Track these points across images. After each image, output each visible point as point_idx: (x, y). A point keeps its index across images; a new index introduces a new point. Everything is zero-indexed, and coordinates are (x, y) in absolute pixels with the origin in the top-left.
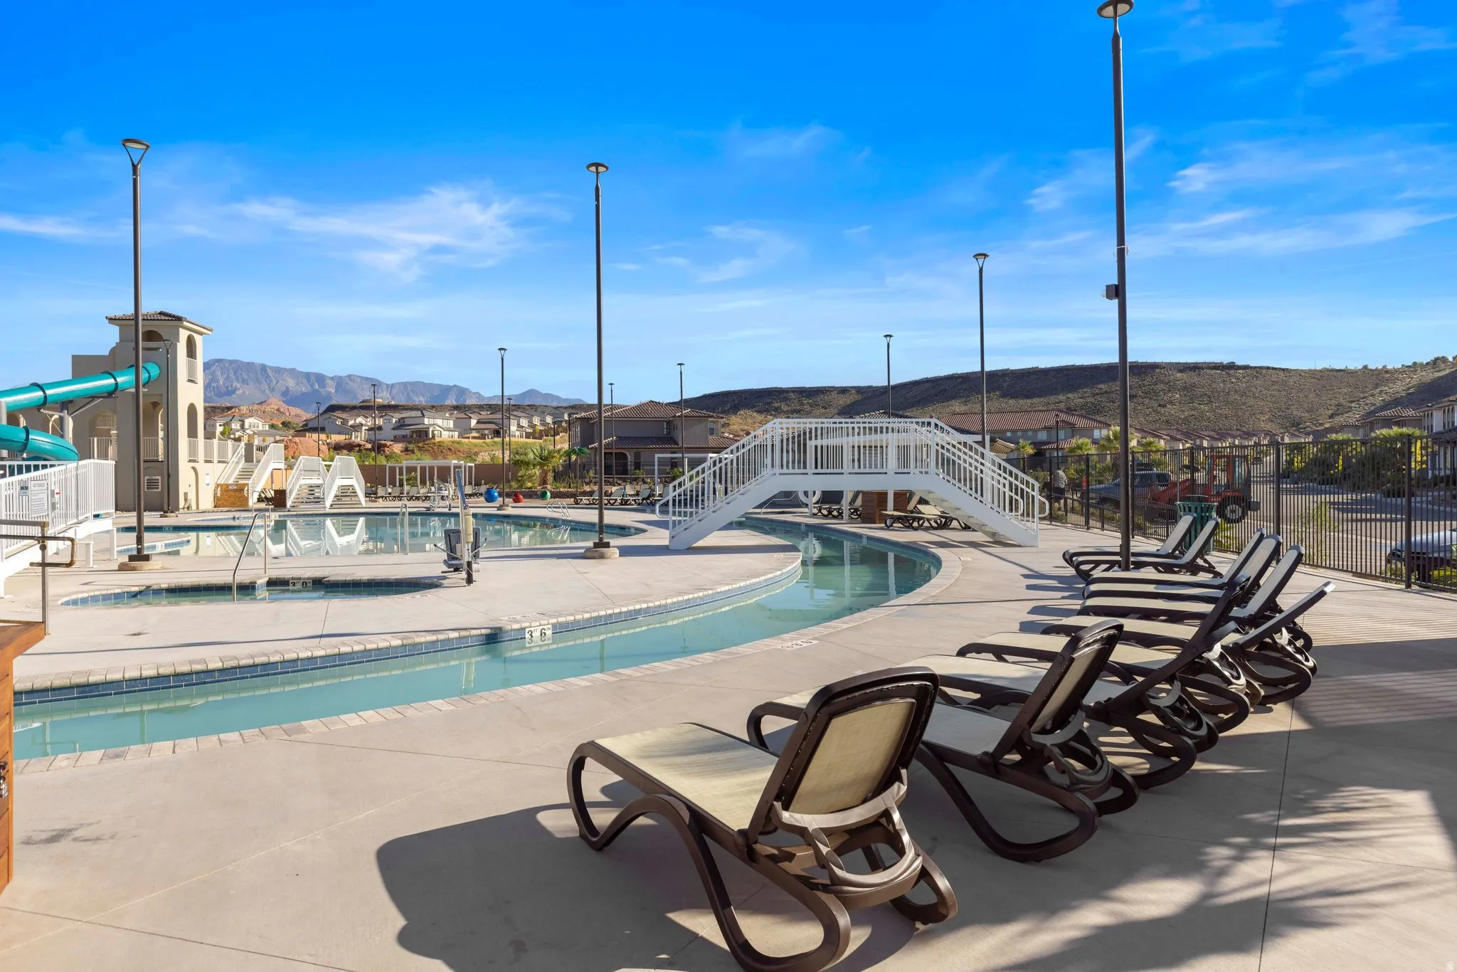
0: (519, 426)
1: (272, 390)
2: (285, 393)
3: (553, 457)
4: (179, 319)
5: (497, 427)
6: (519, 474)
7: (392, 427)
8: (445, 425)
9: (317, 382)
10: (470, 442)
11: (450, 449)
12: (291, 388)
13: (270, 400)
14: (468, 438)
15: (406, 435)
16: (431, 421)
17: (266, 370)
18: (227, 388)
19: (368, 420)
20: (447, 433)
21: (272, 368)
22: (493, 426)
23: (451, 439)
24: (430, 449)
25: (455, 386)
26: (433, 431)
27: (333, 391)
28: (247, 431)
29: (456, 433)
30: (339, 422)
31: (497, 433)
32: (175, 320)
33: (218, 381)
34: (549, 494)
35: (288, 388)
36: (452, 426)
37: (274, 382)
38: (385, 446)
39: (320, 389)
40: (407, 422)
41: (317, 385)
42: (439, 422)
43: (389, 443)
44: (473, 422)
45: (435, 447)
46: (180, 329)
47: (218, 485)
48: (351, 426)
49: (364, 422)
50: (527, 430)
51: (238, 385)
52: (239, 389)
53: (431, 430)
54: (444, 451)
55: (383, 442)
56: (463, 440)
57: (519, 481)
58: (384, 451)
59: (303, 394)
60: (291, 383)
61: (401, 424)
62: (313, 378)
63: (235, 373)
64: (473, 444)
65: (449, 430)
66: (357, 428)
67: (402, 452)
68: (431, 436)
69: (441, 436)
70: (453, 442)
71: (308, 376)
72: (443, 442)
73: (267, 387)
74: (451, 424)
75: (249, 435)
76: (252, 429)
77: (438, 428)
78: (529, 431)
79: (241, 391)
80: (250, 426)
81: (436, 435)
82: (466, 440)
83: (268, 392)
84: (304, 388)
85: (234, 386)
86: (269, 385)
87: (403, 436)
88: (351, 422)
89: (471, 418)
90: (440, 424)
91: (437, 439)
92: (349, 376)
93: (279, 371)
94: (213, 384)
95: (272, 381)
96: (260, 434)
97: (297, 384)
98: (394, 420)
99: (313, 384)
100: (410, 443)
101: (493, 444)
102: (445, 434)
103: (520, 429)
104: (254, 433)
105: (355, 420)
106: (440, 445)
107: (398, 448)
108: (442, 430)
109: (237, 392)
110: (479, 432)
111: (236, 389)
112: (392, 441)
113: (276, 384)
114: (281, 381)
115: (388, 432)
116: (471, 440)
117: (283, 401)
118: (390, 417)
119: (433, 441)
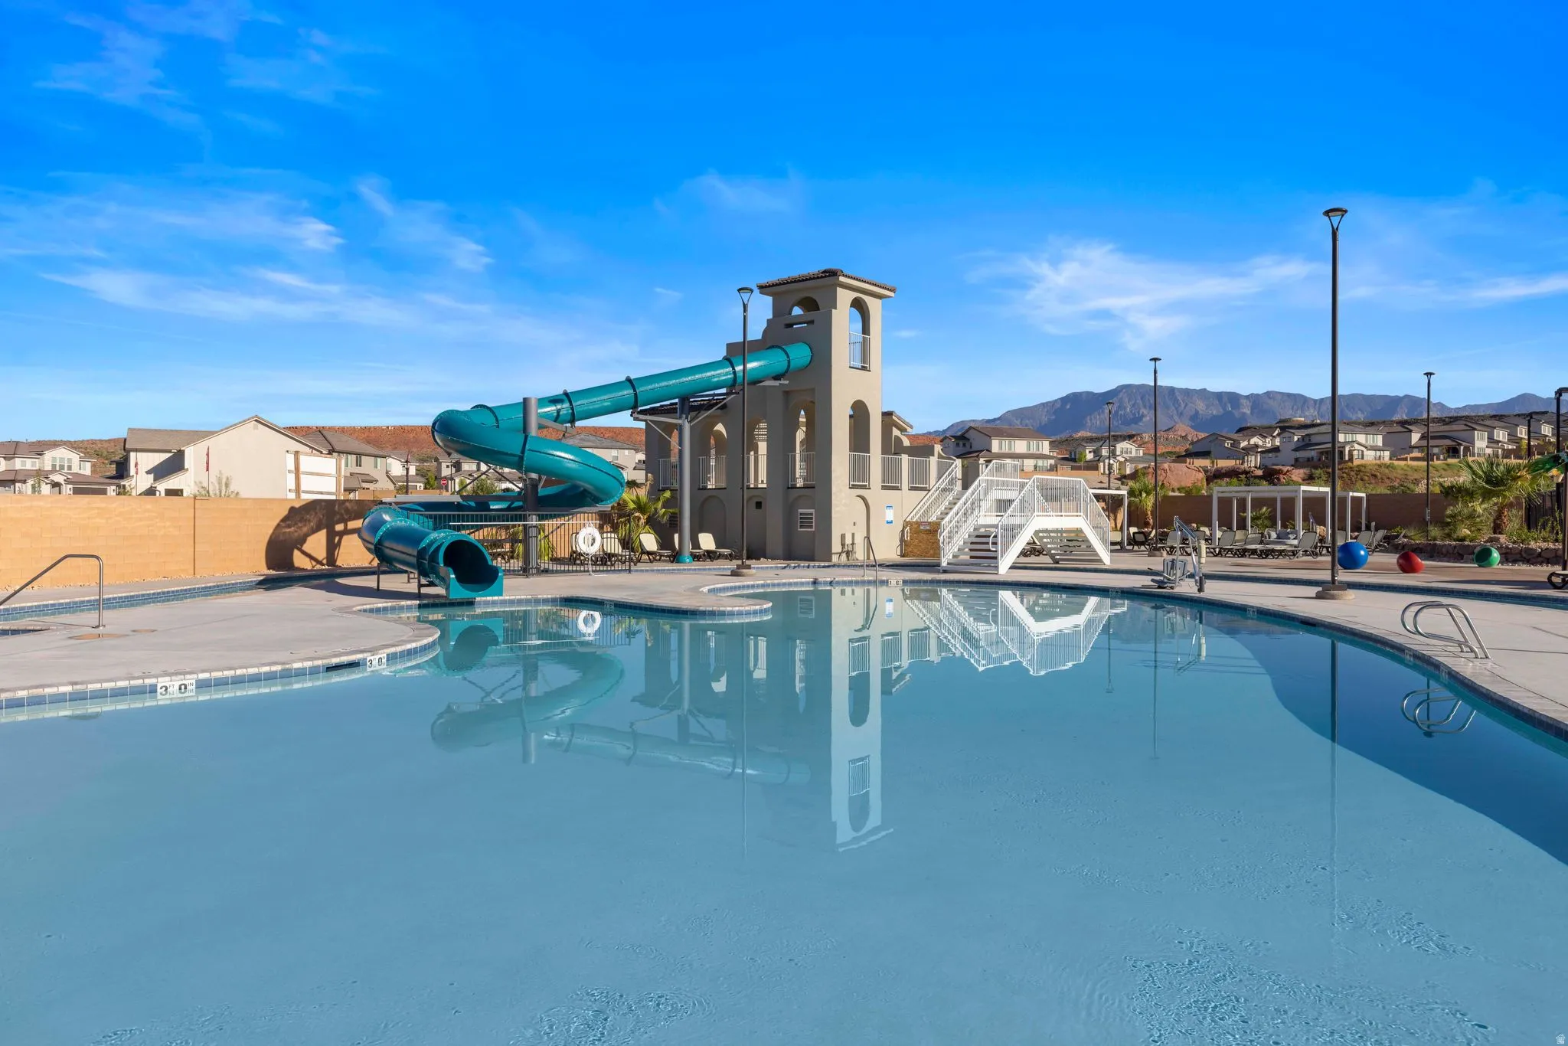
0: (1491, 440)
1: (1181, 414)
2: (1195, 417)
3: (1516, 479)
4: (832, 274)
5: (1454, 443)
6: (1448, 512)
7: (1293, 447)
8: (1370, 443)
9: (1230, 402)
10: (1408, 466)
11: (1375, 476)
12: (1200, 412)
13: (1177, 425)
14: (1406, 459)
15: (1312, 458)
16: (1349, 438)
17: (1174, 394)
18: (1134, 414)
19: (1267, 440)
20: (1373, 453)
21: (1181, 390)
22: (1448, 442)
23: (1378, 462)
24: (1345, 475)
25: (1406, 396)
26: (1350, 452)
27: (1249, 412)
28: (1117, 458)
29: (1387, 453)
30: (1228, 444)
31: (1453, 452)
32: (829, 276)
33: (1125, 408)
34: (1496, 555)
35: (1197, 412)
36: (1380, 443)
37: (1183, 406)
38: (1280, 472)
39: (1234, 411)
40: (1314, 440)
41: (1229, 406)
42: (1361, 438)
43: (1285, 469)
44: (1415, 437)
45: (1352, 473)
46: (839, 289)
47: (906, 524)
48: (1243, 449)
49: (1260, 443)
50: (1506, 446)
51: (1145, 412)
52: (1146, 416)
53: (1347, 449)
54: (1366, 478)
55: (1277, 467)
56: (1396, 463)
57: (1448, 524)
58: (1278, 479)
59: (1214, 417)
60: (1201, 406)
61: (1305, 444)
62: (1225, 399)
63: (1142, 398)
64: (1412, 468)
65: (1375, 448)
66: (1252, 449)
67: (1303, 480)
68: (1347, 458)
69: (1363, 458)
70: (1380, 466)
71: (1219, 396)
72: (1364, 466)
73: (1175, 412)
74: (1379, 440)
75: (1121, 463)
76: (1125, 455)
77: (1357, 447)
78: (1510, 447)
79: (1148, 418)
80: (1122, 452)
81: (1355, 457)
82: (1402, 463)
83: (1176, 418)
84: (1215, 411)
85: (1141, 413)
86: (1176, 409)
87: (1308, 460)
88: (1243, 444)
89: (1411, 431)
90: (1363, 441)
91: (1356, 462)
92: (1268, 394)
93: (1188, 393)
94: (1120, 412)
95: (1180, 405)
96: (1132, 460)
97: (1208, 407)
98: (1296, 438)
99: (1225, 404)
100: (1316, 468)
101: (1446, 467)
102: (1370, 455)
103: (1492, 445)
104: (1126, 459)
105: (1249, 441)
106: (1360, 470)
107: (1298, 474)
108: (1363, 449)
109: (1144, 419)
110: (1422, 452)
111: (1143, 416)
112: (1292, 466)
113: (1185, 407)
114: (1190, 405)
115: (1287, 455)
116: (1410, 463)
117: (1192, 427)
118: (1291, 435)
119: (1350, 464)
